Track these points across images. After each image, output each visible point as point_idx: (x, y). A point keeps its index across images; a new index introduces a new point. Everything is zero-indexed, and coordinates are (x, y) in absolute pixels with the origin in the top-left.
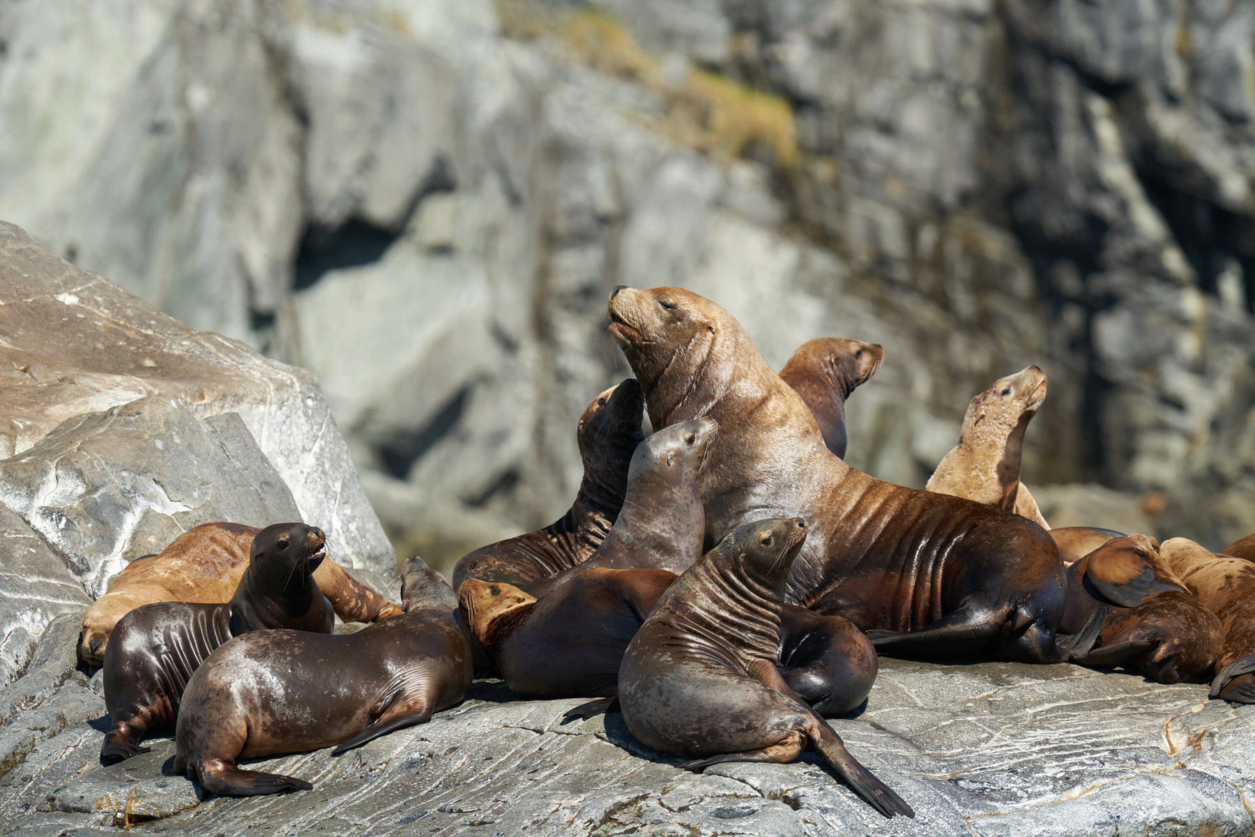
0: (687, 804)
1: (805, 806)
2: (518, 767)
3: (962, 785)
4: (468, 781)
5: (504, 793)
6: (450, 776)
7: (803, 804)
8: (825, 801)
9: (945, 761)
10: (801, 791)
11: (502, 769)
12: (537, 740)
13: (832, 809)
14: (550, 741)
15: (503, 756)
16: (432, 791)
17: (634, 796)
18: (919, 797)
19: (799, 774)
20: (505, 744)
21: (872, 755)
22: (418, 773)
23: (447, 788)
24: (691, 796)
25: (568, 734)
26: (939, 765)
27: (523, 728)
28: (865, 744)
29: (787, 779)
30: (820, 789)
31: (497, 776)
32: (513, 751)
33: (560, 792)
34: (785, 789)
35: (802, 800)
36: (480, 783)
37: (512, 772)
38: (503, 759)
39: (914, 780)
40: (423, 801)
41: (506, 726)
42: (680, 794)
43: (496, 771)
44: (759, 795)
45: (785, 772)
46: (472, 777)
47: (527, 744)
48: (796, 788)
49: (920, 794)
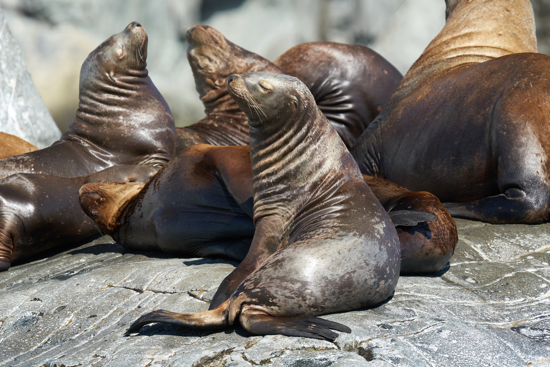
0: (269, 357)
1: (378, 356)
2: (118, 324)
3: (523, 333)
4: (74, 338)
5: (103, 349)
6: (57, 333)
7: (376, 354)
8: (396, 352)
9: (509, 310)
10: (374, 342)
11: (104, 326)
12: (137, 299)
13: (403, 359)
14: (147, 299)
15: (106, 313)
16: (41, 347)
17: (219, 350)
18: (484, 345)
19: (372, 327)
20: (109, 303)
21: (441, 307)
22: (29, 331)
23: (54, 345)
24: (273, 350)
25: (164, 293)
26: (502, 314)
27: (125, 288)
28: (434, 297)
29: (361, 331)
30: (393, 341)
31: (99, 332)
32: (115, 309)
33: (154, 347)
34: (360, 341)
35: (375, 351)
36: (83, 339)
37: (113, 328)
38: (106, 316)
39: (479, 329)
40: (31, 356)
41: (110, 286)
42: (261, 348)
43: (98, 328)
44: (336, 347)
45: (360, 325)
46: (77, 333)
47: (128, 302)
48: (370, 339)
49: (485, 343)
